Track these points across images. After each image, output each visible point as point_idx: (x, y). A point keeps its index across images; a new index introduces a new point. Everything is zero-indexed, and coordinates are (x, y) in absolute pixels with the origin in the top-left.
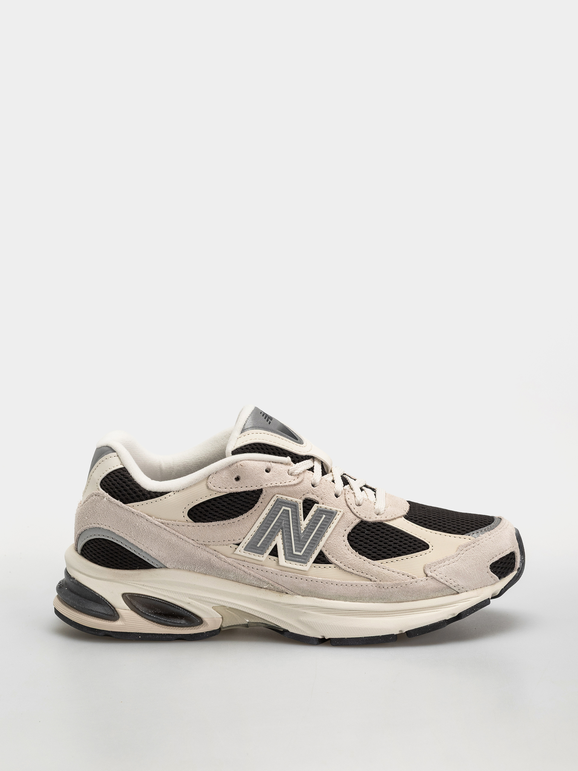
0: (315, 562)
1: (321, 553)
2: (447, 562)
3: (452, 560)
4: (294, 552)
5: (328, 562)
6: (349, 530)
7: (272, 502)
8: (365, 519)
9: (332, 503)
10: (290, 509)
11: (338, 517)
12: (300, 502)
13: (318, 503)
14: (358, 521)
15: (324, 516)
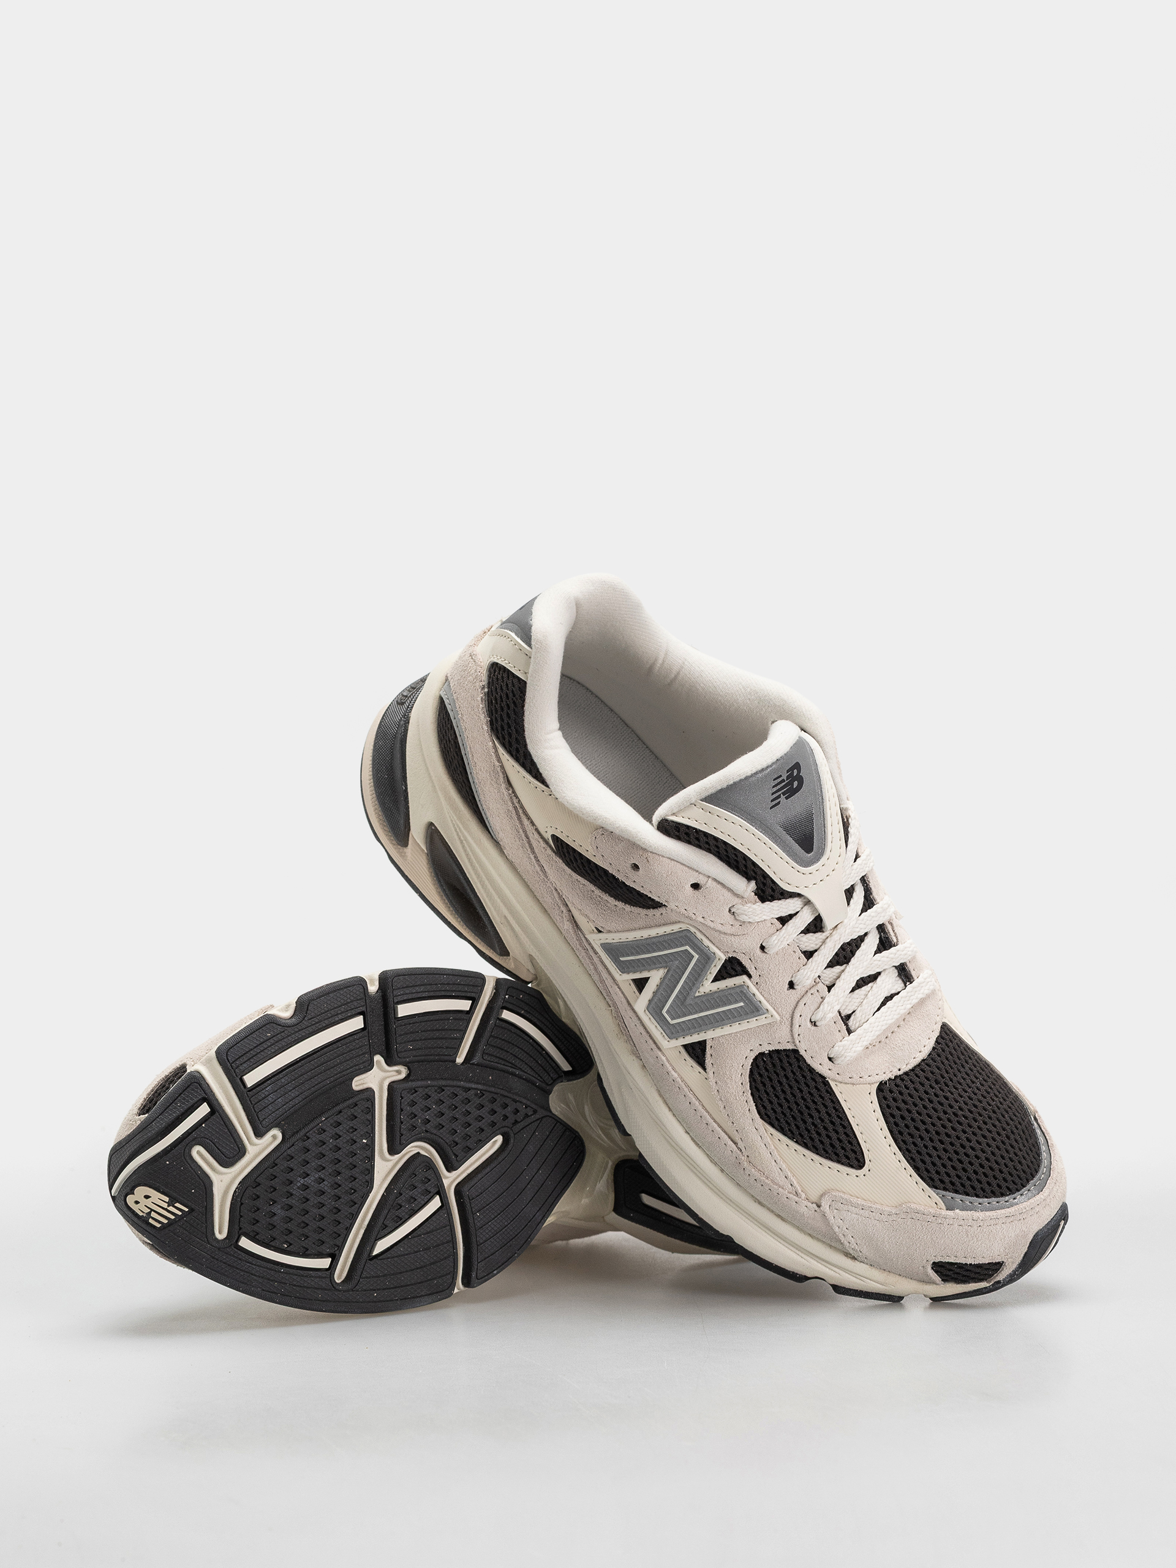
0: (685, 1047)
1: (702, 1044)
2: (866, 1213)
3: (878, 1216)
4: (664, 1012)
5: (702, 1064)
6: (766, 1049)
7: (676, 928)
8: (802, 1053)
9: (771, 993)
10: (696, 956)
11: (762, 1020)
12: (722, 958)
13: (750, 976)
14: (790, 1047)
15: (742, 1004)
